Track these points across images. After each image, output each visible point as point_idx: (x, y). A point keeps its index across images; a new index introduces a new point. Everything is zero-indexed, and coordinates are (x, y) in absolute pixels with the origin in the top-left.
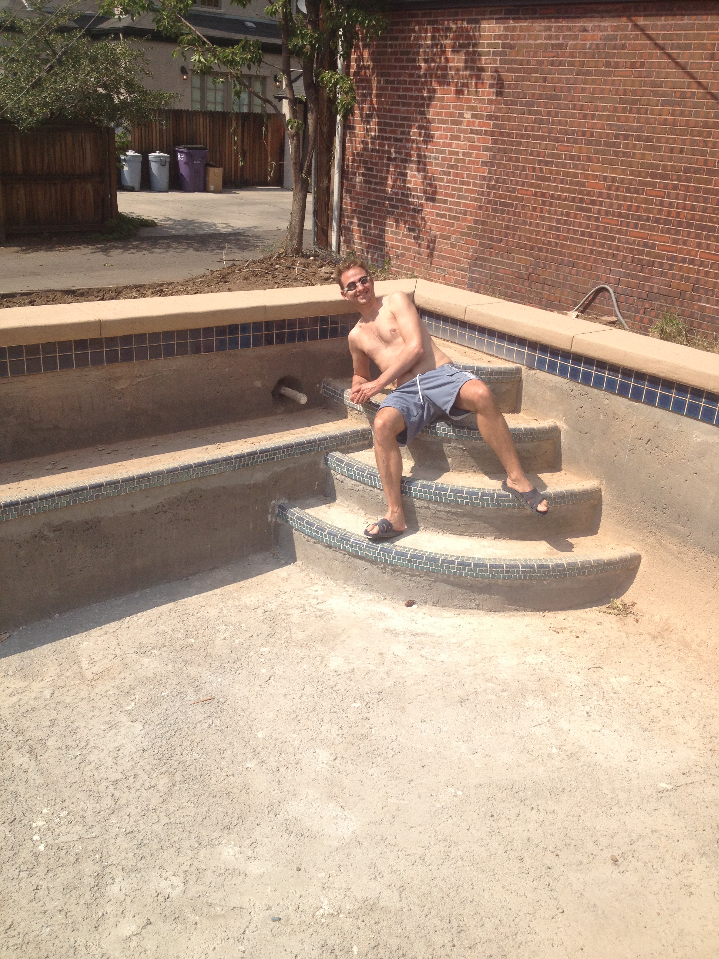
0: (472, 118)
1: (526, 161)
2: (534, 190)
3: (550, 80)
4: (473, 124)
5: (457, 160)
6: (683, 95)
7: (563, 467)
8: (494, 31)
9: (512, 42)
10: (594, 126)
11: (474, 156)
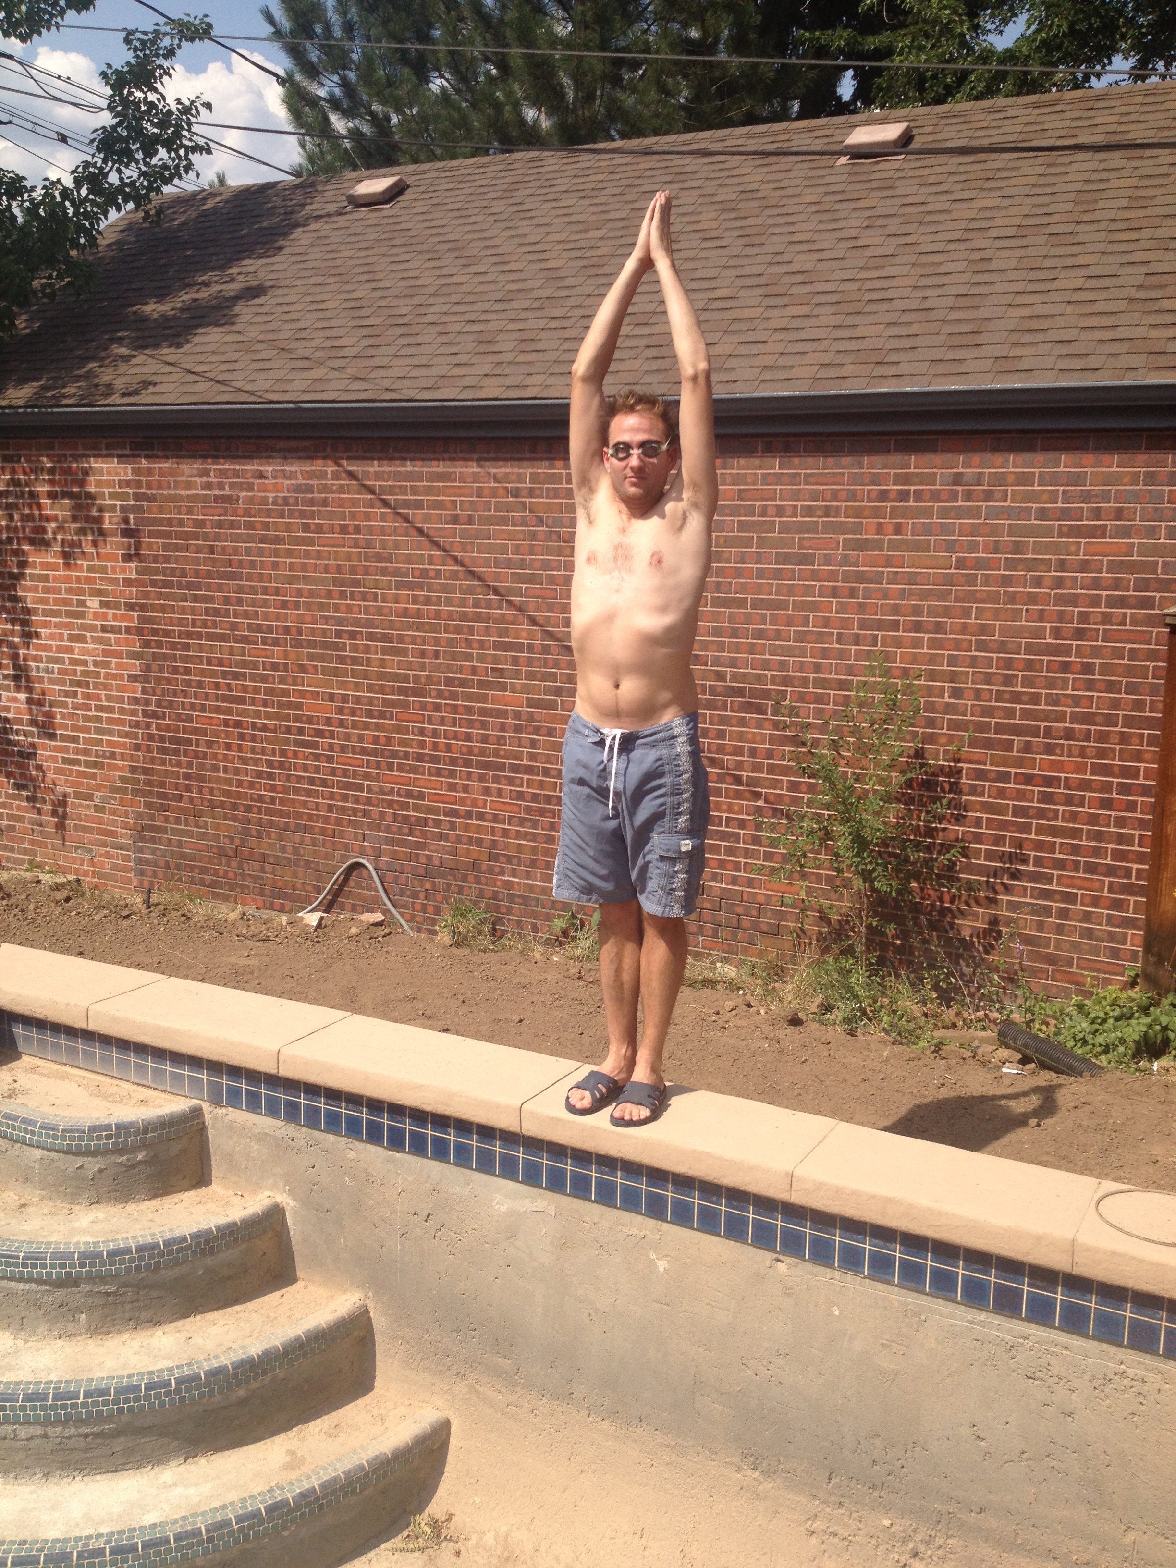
0: (101, 607)
1: (202, 673)
2: (222, 717)
3: (220, 550)
4: (105, 617)
5: (85, 673)
6: (424, 574)
7: (300, 1274)
8: (118, 474)
9: (149, 492)
10: (301, 619)
11: (113, 666)
